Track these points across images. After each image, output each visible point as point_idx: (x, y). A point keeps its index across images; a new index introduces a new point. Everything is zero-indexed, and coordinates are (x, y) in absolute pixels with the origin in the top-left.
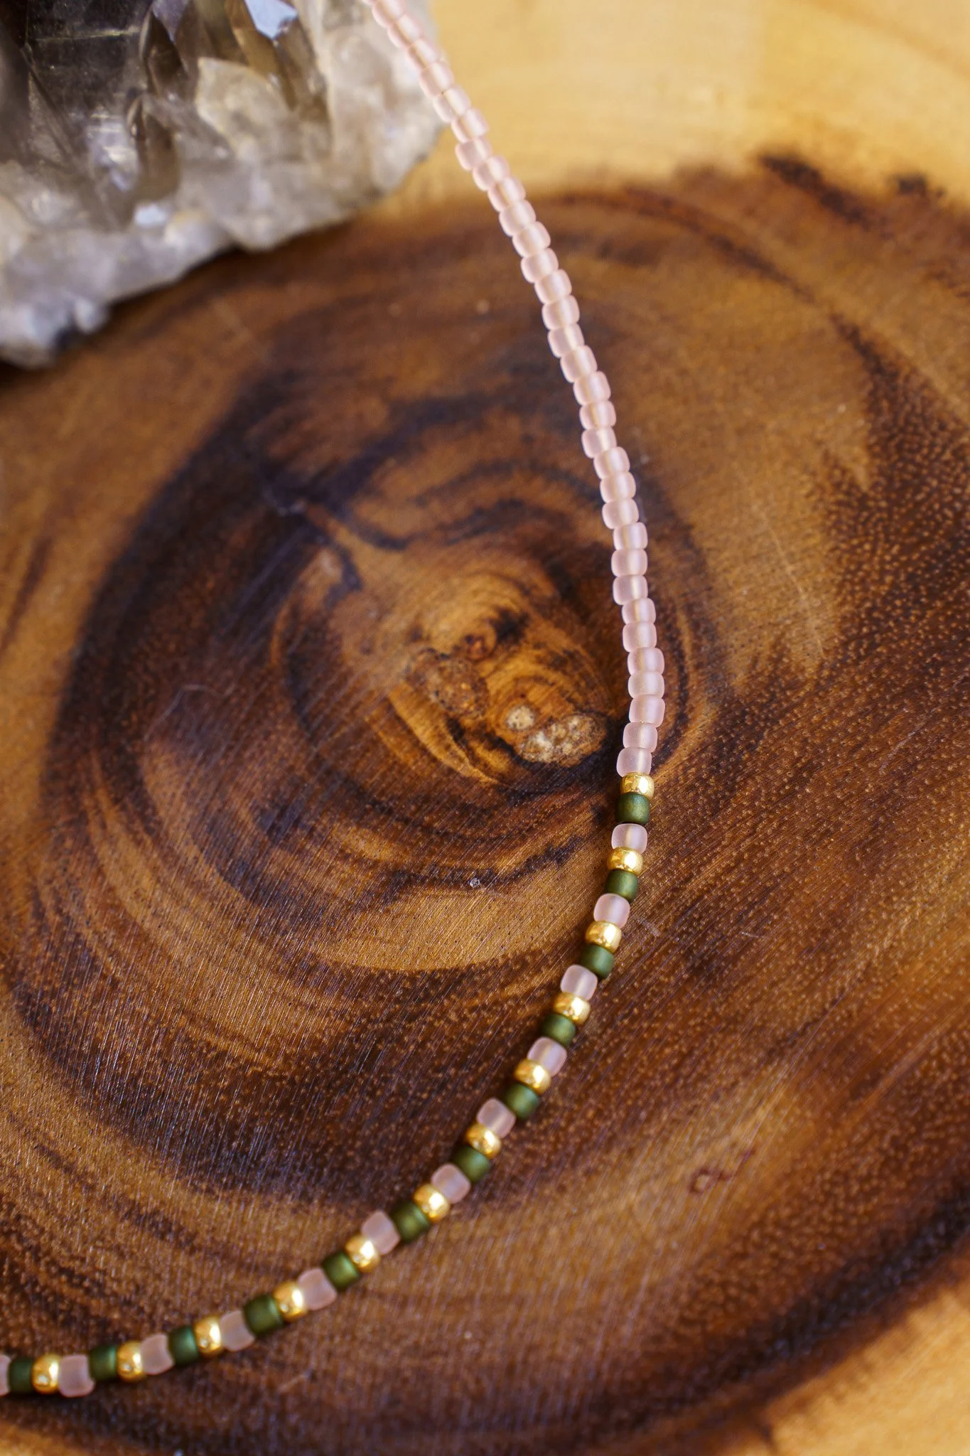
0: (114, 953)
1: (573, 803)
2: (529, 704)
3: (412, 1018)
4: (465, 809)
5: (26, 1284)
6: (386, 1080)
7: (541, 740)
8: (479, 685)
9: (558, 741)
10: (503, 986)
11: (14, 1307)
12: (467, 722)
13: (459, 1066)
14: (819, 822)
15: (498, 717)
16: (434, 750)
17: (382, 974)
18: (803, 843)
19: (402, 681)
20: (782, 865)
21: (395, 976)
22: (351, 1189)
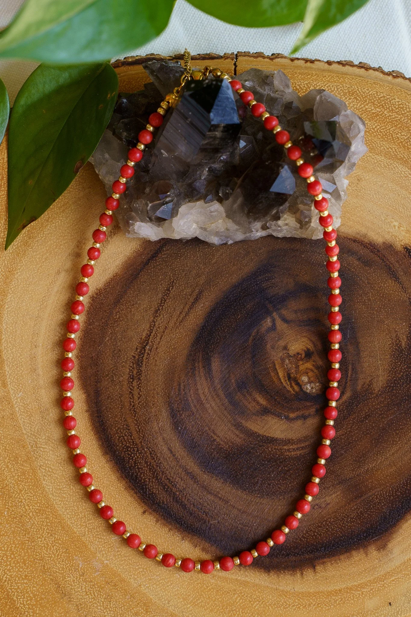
0: (195, 406)
1: (312, 405)
2: (308, 376)
3: (260, 446)
4: (286, 398)
6: (251, 459)
7: (308, 387)
8: (297, 367)
9: (312, 388)
10: (283, 446)
12: (292, 376)
13: (268, 462)
14: (367, 430)
15: (299, 377)
16: (282, 381)
17: (256, 433)
18: (362, 434)
19: (279, 359)
20: (355, 438)
21: (259, 435)
22: (237, 482)
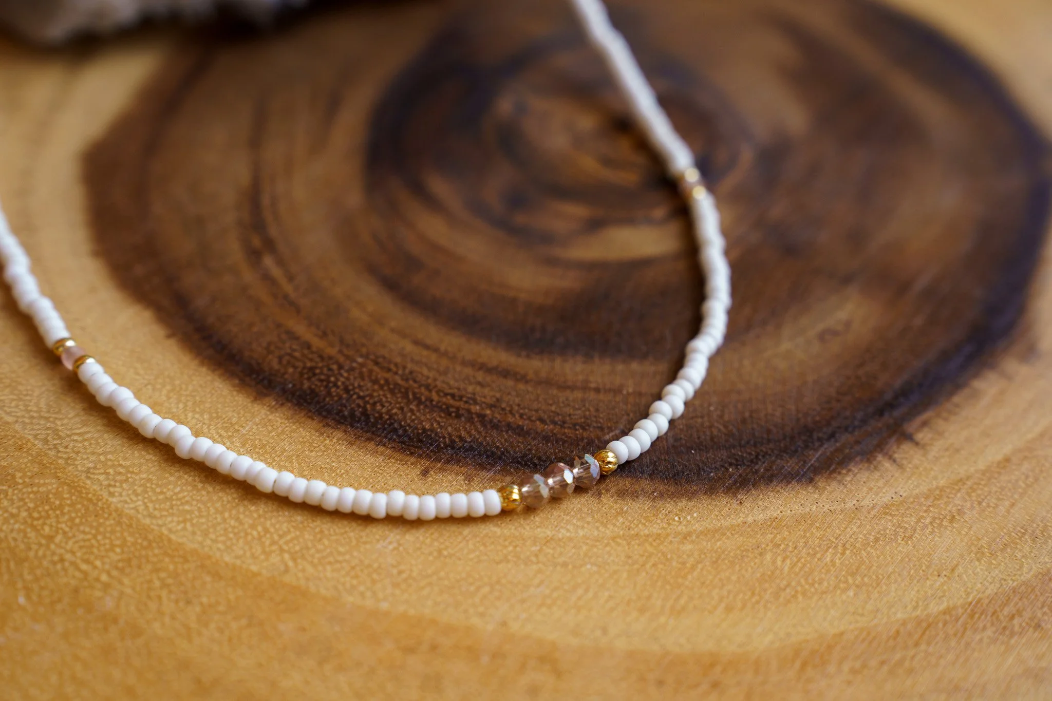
5: (426, 400)
11: (422, 411)
